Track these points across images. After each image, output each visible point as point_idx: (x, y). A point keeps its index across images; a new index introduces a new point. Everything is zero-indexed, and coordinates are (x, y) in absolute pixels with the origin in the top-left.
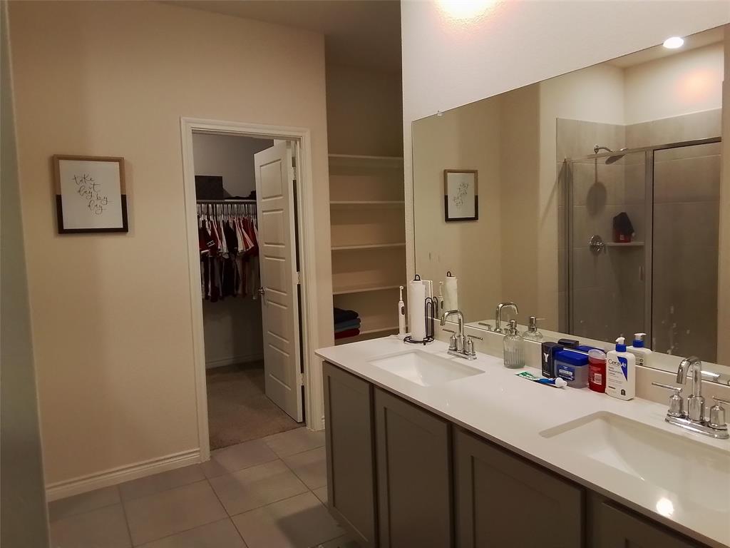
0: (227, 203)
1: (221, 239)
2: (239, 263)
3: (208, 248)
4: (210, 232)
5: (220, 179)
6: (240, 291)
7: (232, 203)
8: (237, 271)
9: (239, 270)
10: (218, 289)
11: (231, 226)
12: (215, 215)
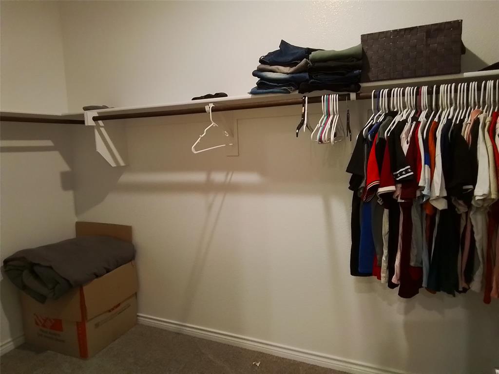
0: (469, 80)
1: (431, 163)
2: (478, 223)
3: (395, 183)
4: (405, 147)
5: (456, 26)
6: (476, 285)
7: (480, 80)
8: (473, 241)
9: (477, 237)
10: (420, 269)
11: (466, 132)
12: (434, 109)
